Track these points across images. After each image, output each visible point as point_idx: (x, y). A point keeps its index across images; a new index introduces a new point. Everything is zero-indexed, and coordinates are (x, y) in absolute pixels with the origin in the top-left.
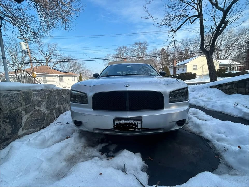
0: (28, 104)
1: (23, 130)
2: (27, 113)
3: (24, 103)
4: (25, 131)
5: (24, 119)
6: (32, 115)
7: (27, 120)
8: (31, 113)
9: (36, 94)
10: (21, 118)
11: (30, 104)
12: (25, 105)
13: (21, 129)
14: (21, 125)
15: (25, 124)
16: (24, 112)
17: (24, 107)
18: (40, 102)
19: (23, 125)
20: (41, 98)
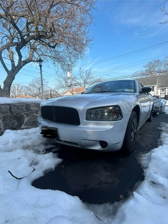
0: (28, 111)
1: (24, 126)
2: (27, 116)
3: (26, 111)
4: (25, 127)
5: (26, 120)
6: (31, 118)
7: (27, 121)
8: (30, 117)
9: (34, 106)
10: (24, 119)
11: (30, 112)
12: (27, 112)
13: (23, 125)
14: (24, 123)
15: (26, 123)
16: (25, 116)
17: (26, 113)
18: (37, 111)
19: (25, 123)
20: (38, 109)
